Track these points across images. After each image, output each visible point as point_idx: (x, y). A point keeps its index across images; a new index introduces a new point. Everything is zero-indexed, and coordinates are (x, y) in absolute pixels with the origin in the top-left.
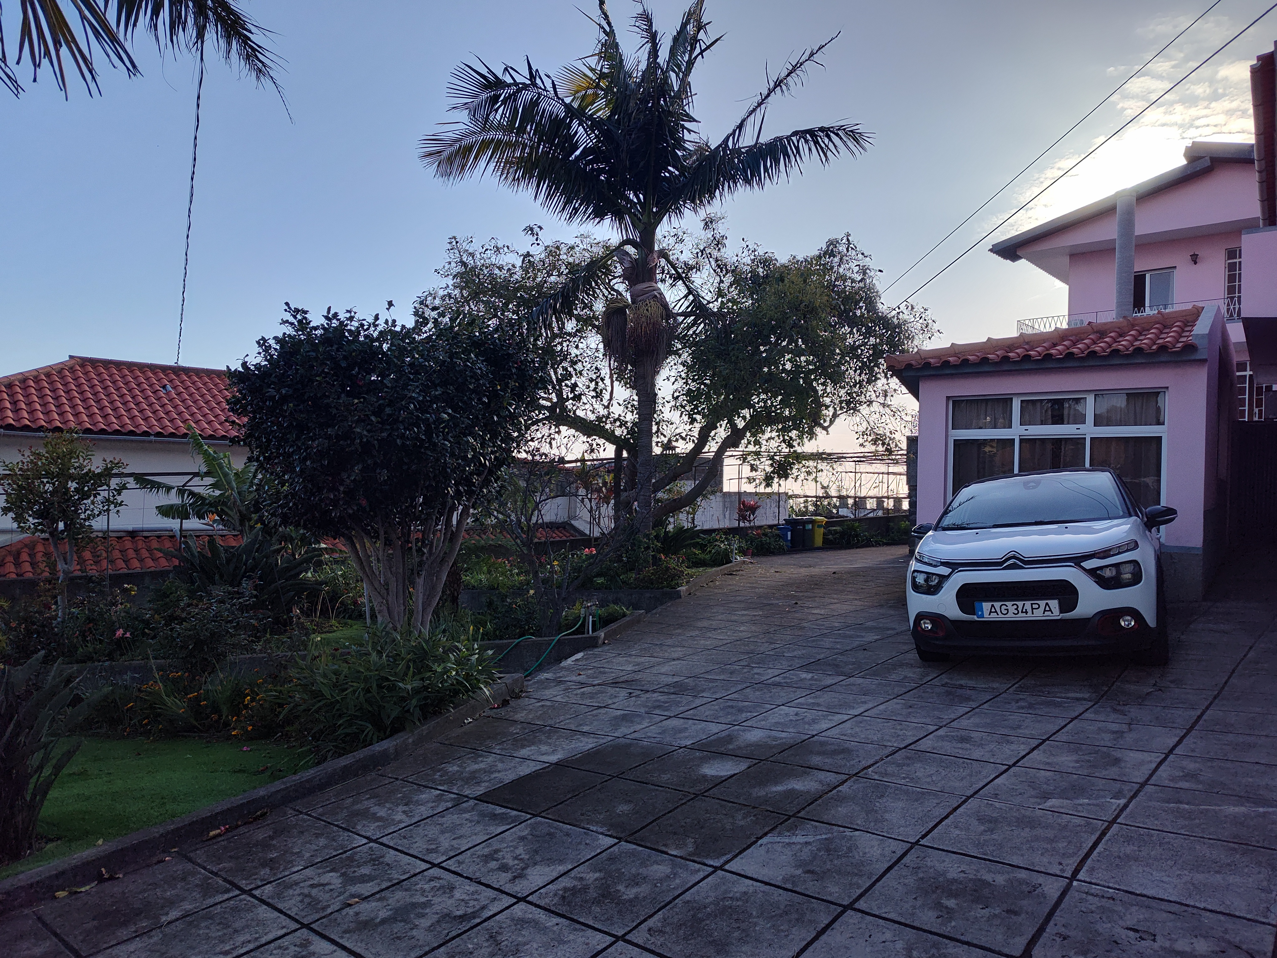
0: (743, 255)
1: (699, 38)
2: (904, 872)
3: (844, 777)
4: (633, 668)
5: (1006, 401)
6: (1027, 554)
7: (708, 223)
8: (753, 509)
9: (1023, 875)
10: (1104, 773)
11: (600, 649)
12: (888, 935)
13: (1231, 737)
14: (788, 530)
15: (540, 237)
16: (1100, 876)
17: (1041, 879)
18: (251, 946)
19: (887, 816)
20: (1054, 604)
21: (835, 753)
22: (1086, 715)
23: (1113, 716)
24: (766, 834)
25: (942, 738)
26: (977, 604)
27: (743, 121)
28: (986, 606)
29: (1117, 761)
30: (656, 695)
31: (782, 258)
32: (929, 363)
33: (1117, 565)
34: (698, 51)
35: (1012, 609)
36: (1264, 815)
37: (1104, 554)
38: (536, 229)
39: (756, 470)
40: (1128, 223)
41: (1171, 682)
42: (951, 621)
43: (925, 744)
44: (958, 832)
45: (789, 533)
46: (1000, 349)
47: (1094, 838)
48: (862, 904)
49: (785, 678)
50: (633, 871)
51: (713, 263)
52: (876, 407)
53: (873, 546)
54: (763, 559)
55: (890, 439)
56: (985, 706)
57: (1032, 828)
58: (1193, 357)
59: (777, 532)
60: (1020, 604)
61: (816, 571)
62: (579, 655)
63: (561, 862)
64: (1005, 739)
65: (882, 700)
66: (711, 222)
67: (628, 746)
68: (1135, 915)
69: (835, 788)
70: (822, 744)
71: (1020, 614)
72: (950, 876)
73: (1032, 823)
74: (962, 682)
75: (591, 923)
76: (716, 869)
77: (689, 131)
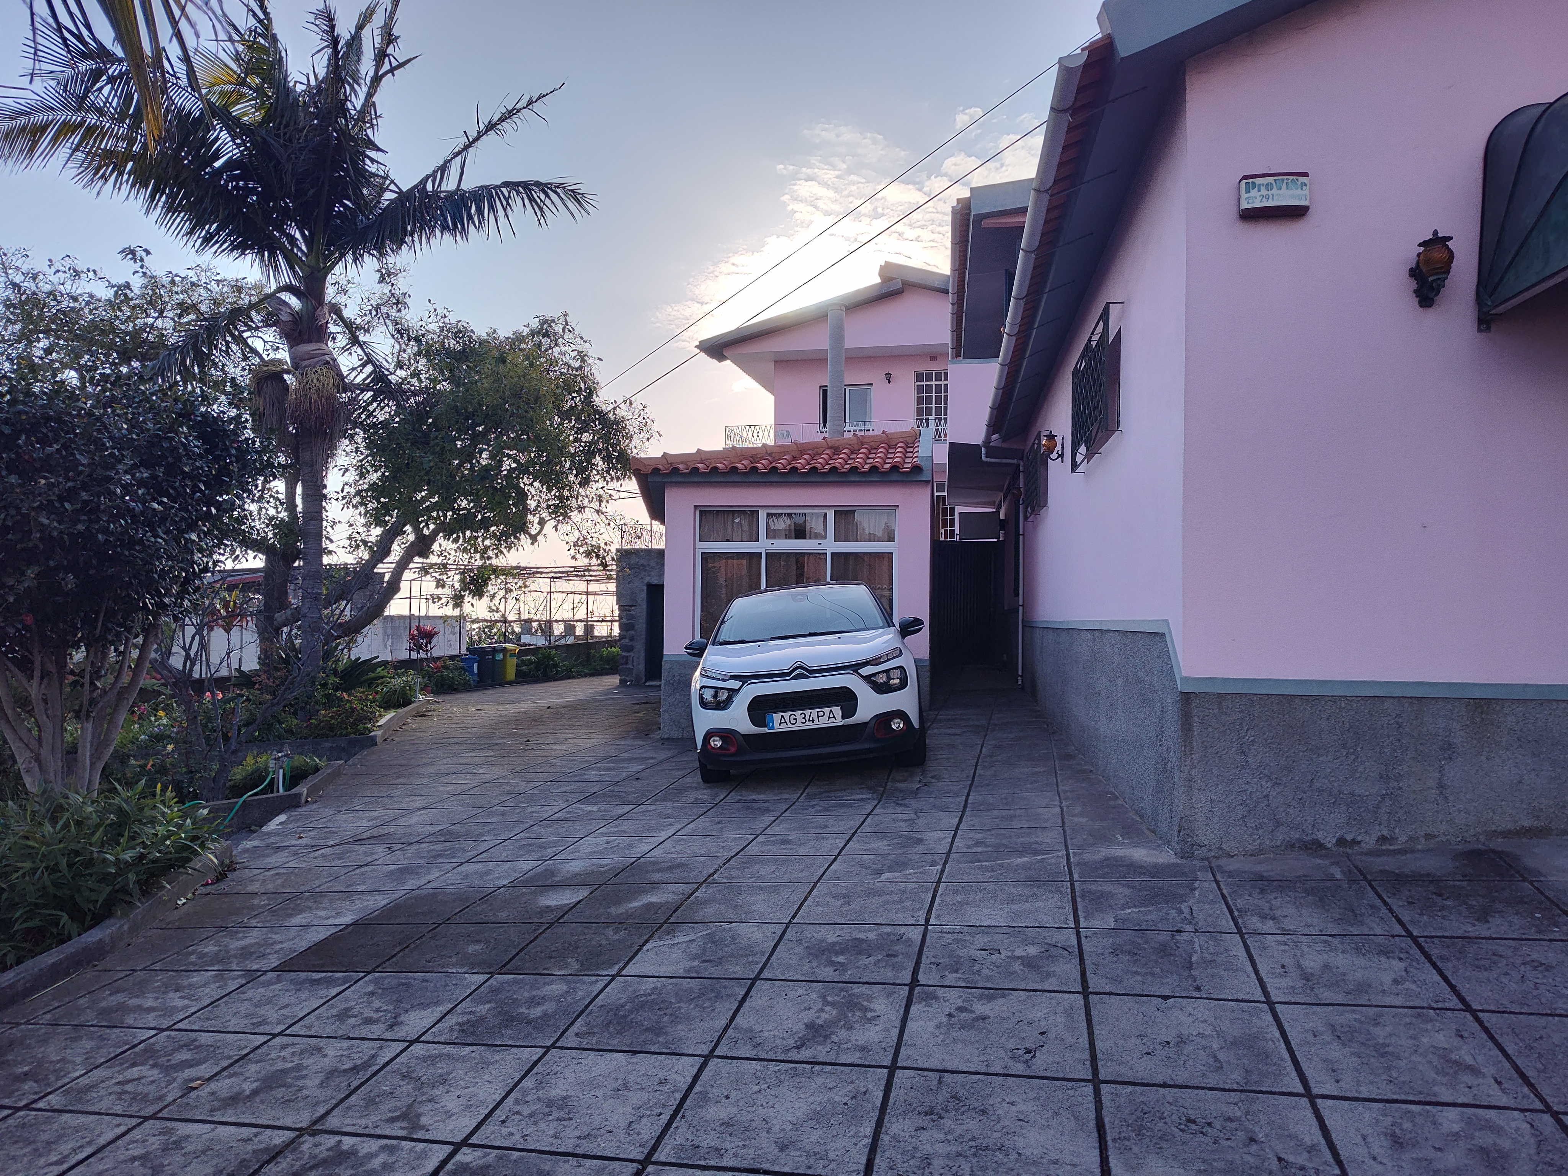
0: (430, 320)
1: (388, 52)
2: (790, 945)
3: (696, 886)
4: (371, 823)
5: (752, 514)
6: (811, 664)
7: (385, 276)
8: (429, 636)
9: (888, 929)
10: (914, 850)
11: (304, 809)
12: (801, 991)
13: (995, 813)
14: (474, 661)
15: (146, 264)
16: (944, 920)
17: (903, 930)
18: (88, 1151)
19: (753, 908)
20: (837, 710)
21: (670, 868)
22: (877, 811)
23: (899, 809)
24: (647, 941)
25: (762, 843)
26: (768, 716)
27: (447, 162)
28: (777, 717)
29: (920, 841)
30: (423, 845)
31: (480, 331)
32: (677, 469)
33: (887, 671)
34: (386, 67)
35: (800, 719)
36: (1042, 860)
37: (875, 661)
38: (140, 253)
39: (443, 586)
40: (838, 336)
41: (932, 777)
42: (744, 736)
43: (753, 849)
44: (820, 909)
45: (476, 665)
46: (745, 459)
47: (930, 895)
48: (766, 974)
49: (569, 813)
50: (526, 994)
51: (391, 328)
52: (589, 513)
53: (574, 677)
54: (448, 697)
55: (604, 550)
56: (786, 814)
57: (880, 896)
58: (919, 479)
59: (461, 664)
60: (807, 712)
61: (525, 706)
62: (282, 818)
63: (437, 1003)
64: (819, 837)
65: (687, 821)
66: (389, 276)
67: (434, 895)
68: (981, 940)
69: (691, 895)
70: (653, 863)
71: (808, 723)
72: (830, 941)
73: (879, 893)
74: (754, 797)
75: (510, 1043)
76: (614, 977)
77: (373, 160)
